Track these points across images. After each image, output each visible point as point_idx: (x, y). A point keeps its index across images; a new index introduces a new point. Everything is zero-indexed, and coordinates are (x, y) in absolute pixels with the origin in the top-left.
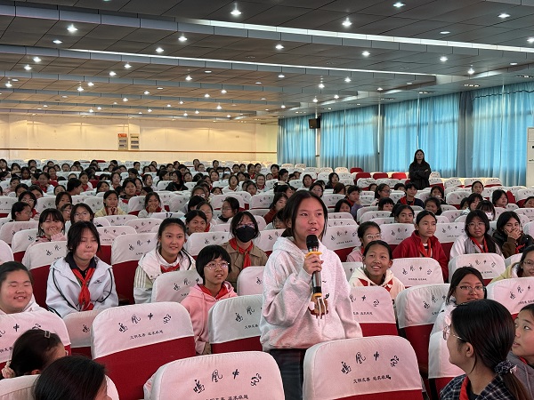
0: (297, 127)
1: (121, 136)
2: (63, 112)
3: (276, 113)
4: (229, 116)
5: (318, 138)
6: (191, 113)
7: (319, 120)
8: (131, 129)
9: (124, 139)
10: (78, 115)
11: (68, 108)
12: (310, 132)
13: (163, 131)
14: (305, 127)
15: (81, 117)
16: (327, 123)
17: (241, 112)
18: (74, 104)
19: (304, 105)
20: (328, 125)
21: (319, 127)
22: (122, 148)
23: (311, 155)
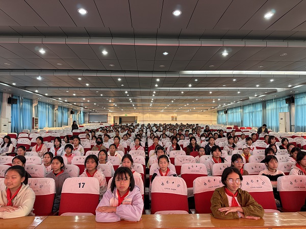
1: (172, 117)
5: (227, 116)
7: (227, 111)
14: (223, 113)
20: (229, 112)
21: (227, 113)
22: (173, 120)
23: (225, 121)
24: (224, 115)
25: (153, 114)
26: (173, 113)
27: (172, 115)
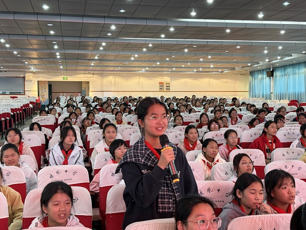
0: (260, 76)
1: (161, 83)
2: (129, 71)
3: (246, 68)
4: (220, 71)
5: (272, 82)
6: (198, 70)
7: (272, 72)
8: (166, 79)
9: (162, 85)
10: (137, 72)
11: (131, 69)
12: (268, 79)
13: (184, 80)
14: (264, 76)
15: (139, 74)
16: (278, 74)
17: (226, 68)
18: (133, 67)
19: (261, 63)
20: (278, 75)
21: (273, 76)
22: (161, 89)
23: (268, 92)
24: (267, 80)
25: (122, 76)
26: (163, 75)
27: (159, 80)
